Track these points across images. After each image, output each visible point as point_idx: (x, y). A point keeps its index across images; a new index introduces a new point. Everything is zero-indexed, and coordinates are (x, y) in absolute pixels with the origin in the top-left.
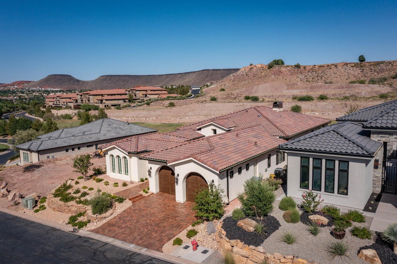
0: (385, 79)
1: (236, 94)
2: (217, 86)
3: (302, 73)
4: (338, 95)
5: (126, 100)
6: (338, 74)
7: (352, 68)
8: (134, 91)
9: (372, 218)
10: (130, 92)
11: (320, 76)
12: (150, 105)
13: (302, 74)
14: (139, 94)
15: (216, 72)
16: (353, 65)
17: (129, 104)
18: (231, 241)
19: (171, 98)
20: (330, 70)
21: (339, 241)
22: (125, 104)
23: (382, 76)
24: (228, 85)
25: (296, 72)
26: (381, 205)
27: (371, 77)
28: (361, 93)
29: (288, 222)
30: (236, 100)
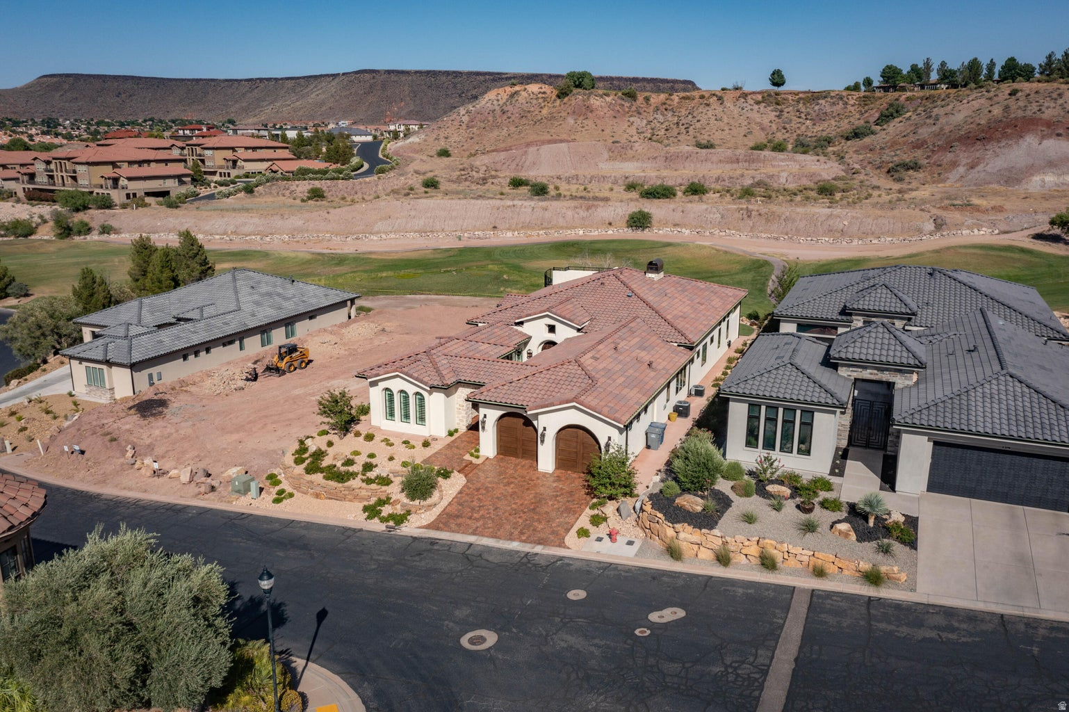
0: (829, 141)
1: (484, 168)
2: (425, 141)
3: (640, 113)
4: (727, 181)
5: (184, 179)
6: (725, 120)
7: (756, 107)
8: (199, 150)
9: (841, 485)
10: (186, 152)
11: (683, 125)
12: (256, 193)
13: (641, 116)
14: (212, 158)
15: (396, 79)
16: (759, 97)
17: (195, 189)
18: (676, 526)
19: (311, 175)
20: (707, 108)
21: (807, 516)
22: (183, 190)
23: (823, 130)
24: (455, 138)
25: (627, 109)
26: (850, 464)
27: (799, 132)
28: (779, 177)
29: (741, 496)
30: (486, 187)
